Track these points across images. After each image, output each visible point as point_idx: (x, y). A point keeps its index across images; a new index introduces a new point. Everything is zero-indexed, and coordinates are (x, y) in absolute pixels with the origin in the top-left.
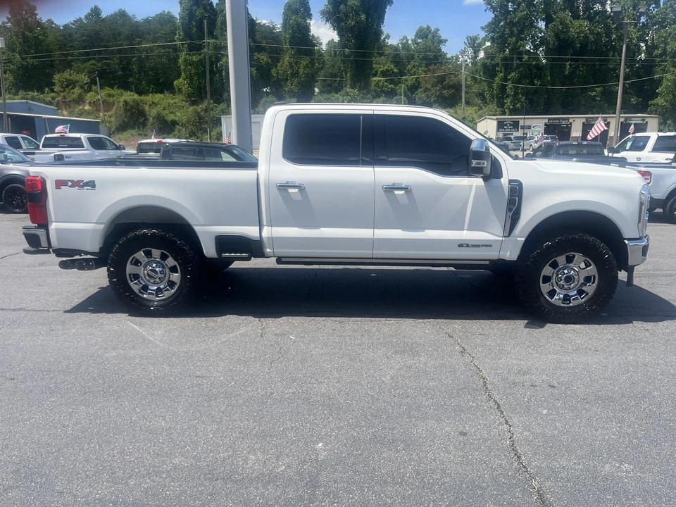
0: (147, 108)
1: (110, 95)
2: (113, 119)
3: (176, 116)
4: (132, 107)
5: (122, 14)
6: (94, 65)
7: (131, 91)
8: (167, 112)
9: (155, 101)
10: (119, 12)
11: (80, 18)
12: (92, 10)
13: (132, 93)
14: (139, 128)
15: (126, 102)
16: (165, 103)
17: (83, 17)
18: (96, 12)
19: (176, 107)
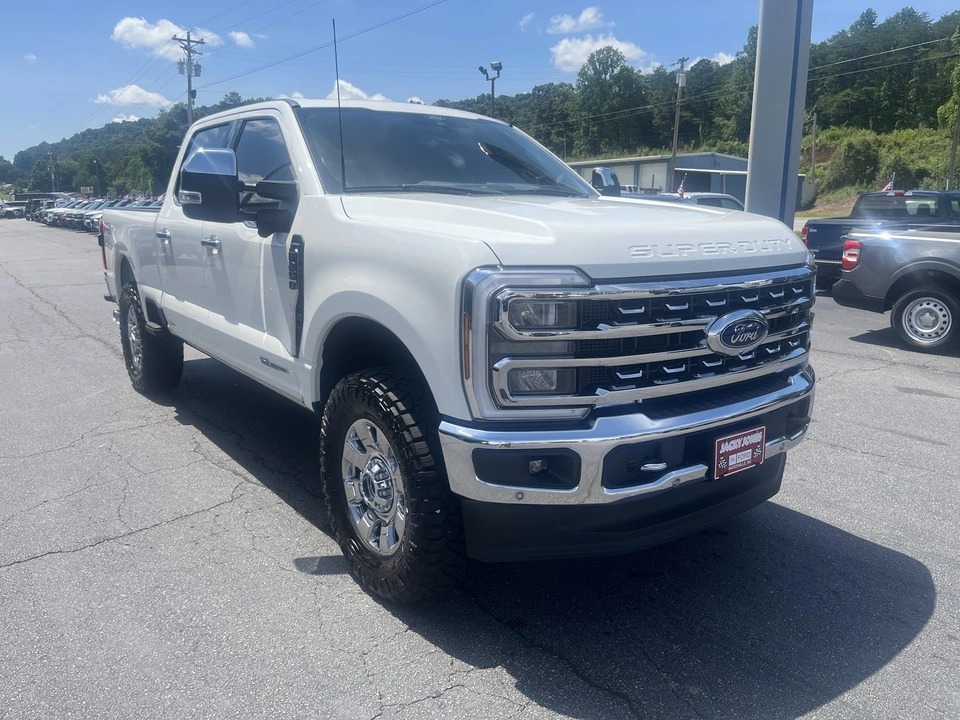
0: (883, 152)
1: (833, 138)
2: (826, 172)
3: (928, 163)
4: (858, 152)
5: (908, 15)
6: (848, 95)
7: (868, 128)
8: (914, 156)
9: (901, 141)
10: (903, 13)
11: (843, 31)
12: (862, 17)
13: (868, 132)
14: (861, 183)
15: (850, 146)
16: (914, 144)
17: (847, 29)
18: (869, 17)
19: (933, 148)
